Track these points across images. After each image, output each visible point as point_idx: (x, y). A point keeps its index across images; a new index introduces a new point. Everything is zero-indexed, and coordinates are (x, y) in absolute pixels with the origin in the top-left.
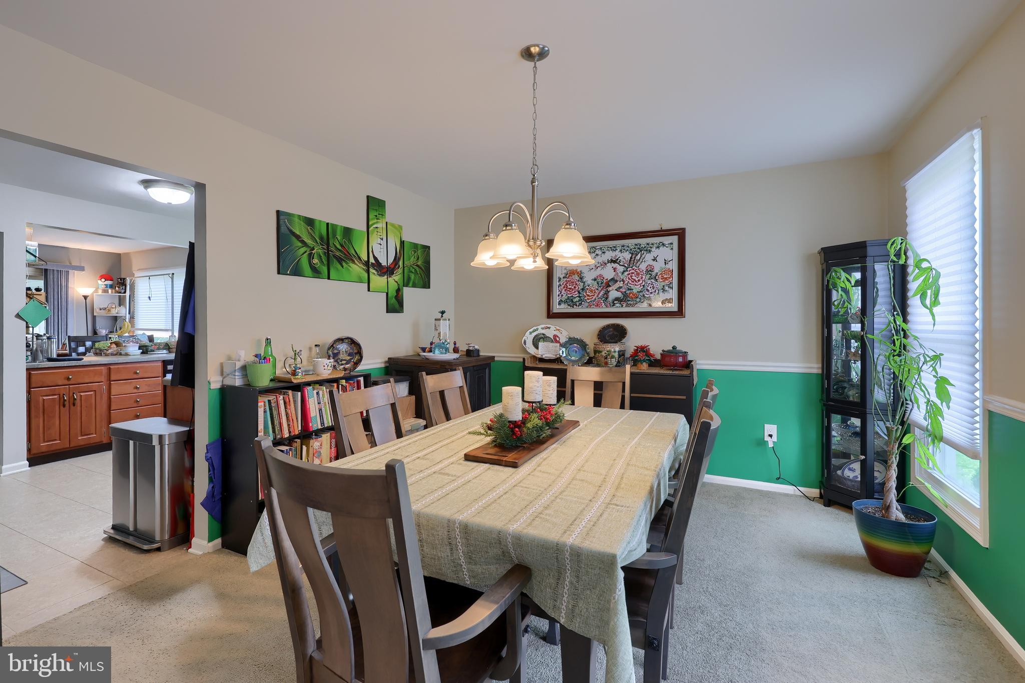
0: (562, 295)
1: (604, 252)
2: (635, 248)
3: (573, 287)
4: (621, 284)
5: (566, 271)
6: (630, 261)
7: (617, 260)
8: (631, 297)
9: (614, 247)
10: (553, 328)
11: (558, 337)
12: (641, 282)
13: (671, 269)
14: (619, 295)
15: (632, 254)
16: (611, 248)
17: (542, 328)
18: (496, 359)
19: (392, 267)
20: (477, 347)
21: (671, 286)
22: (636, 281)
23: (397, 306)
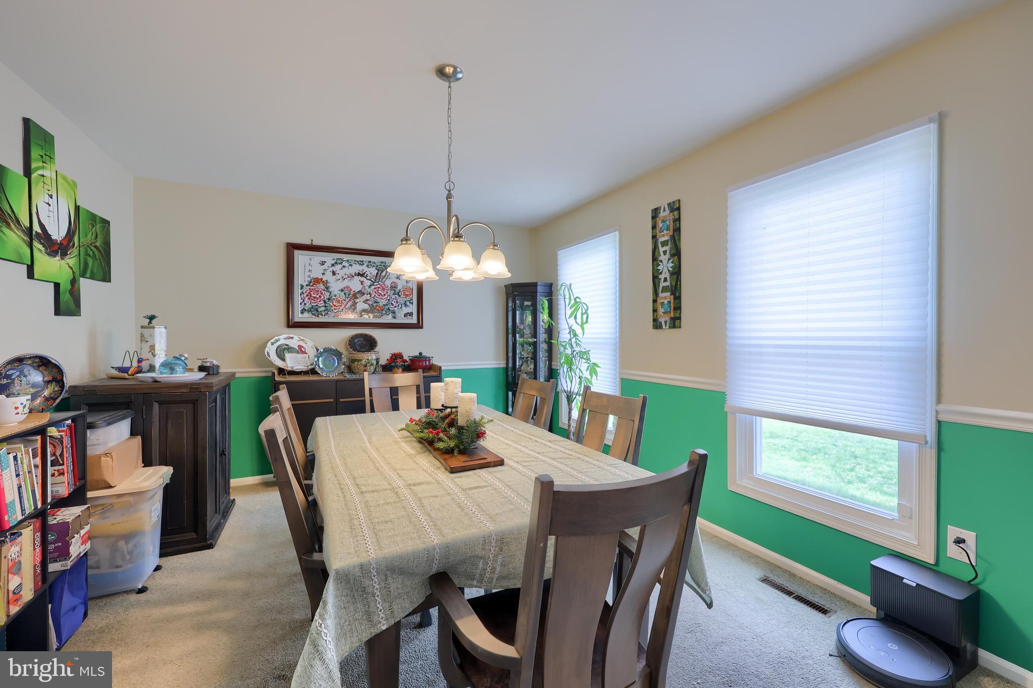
0: (305, 304)
1: (351, 265)
2: (380, 265)
3: (318, 296)
4: (368, 297)
5: (309, 279)
6: (376, 276)
7: (364, 274)
8: (378, 309)
9: (361, 261)
10: (296, 338)
11: (303, 347)
12: (386, 296)
13: (411, 287)
14: (366, 306)
15: (378, 270)
16: (358, 262)
17: (285, 339)
18: (237, 375)
19: (65, 243)
20: (215, 362)
21: (411, 301)
22: (382, 295)
23: (72, 306)
